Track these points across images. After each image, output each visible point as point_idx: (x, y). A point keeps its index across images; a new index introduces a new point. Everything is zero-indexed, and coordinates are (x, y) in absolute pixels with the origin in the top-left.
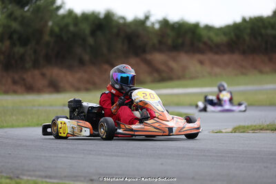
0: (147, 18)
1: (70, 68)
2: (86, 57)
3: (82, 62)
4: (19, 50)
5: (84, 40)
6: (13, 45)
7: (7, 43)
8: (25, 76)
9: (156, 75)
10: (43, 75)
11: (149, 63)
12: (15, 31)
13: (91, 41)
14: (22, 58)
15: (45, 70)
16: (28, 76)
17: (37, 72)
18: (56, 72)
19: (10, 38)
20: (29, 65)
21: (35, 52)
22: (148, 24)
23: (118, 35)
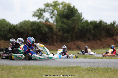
0: (114, 23)
1: (85, 41)
2: (91, 38)
3: (89, 39)
4: (66, 35)
5: (90, 31)
6: (64, 33)
7: (61, 32)
8: (68, 44)
9: (117, 44)
10: (74, 44)
11: (115, 40)
12: (64, 28)
13: (93, 31)
14: (67, 38)
15: (75, 42)
16: (69, 44)
17: (72, 43)
18: (79, 43)
19: (63, 30)
20: (69, 40)
21: (72, 35)
22: (115, 25)
23: (103, 29)
